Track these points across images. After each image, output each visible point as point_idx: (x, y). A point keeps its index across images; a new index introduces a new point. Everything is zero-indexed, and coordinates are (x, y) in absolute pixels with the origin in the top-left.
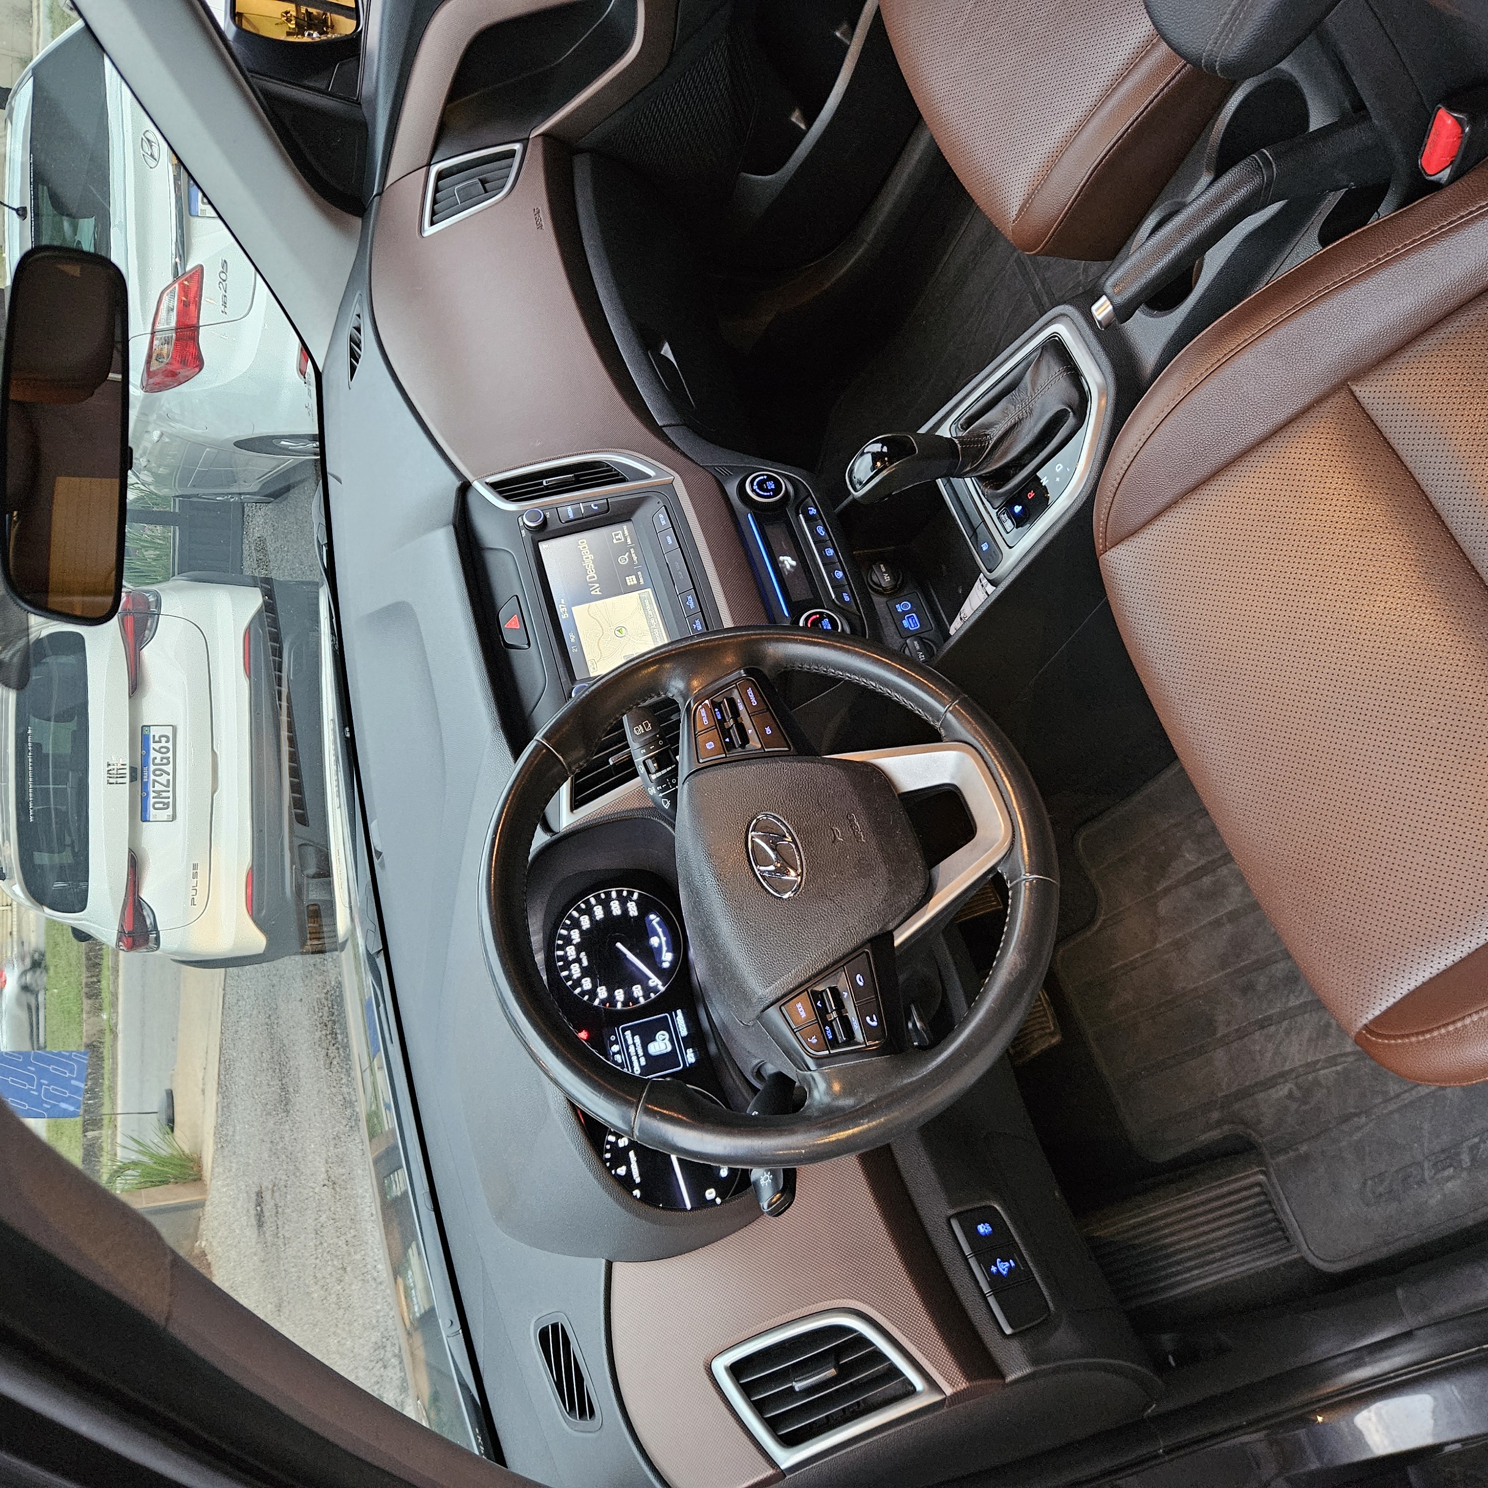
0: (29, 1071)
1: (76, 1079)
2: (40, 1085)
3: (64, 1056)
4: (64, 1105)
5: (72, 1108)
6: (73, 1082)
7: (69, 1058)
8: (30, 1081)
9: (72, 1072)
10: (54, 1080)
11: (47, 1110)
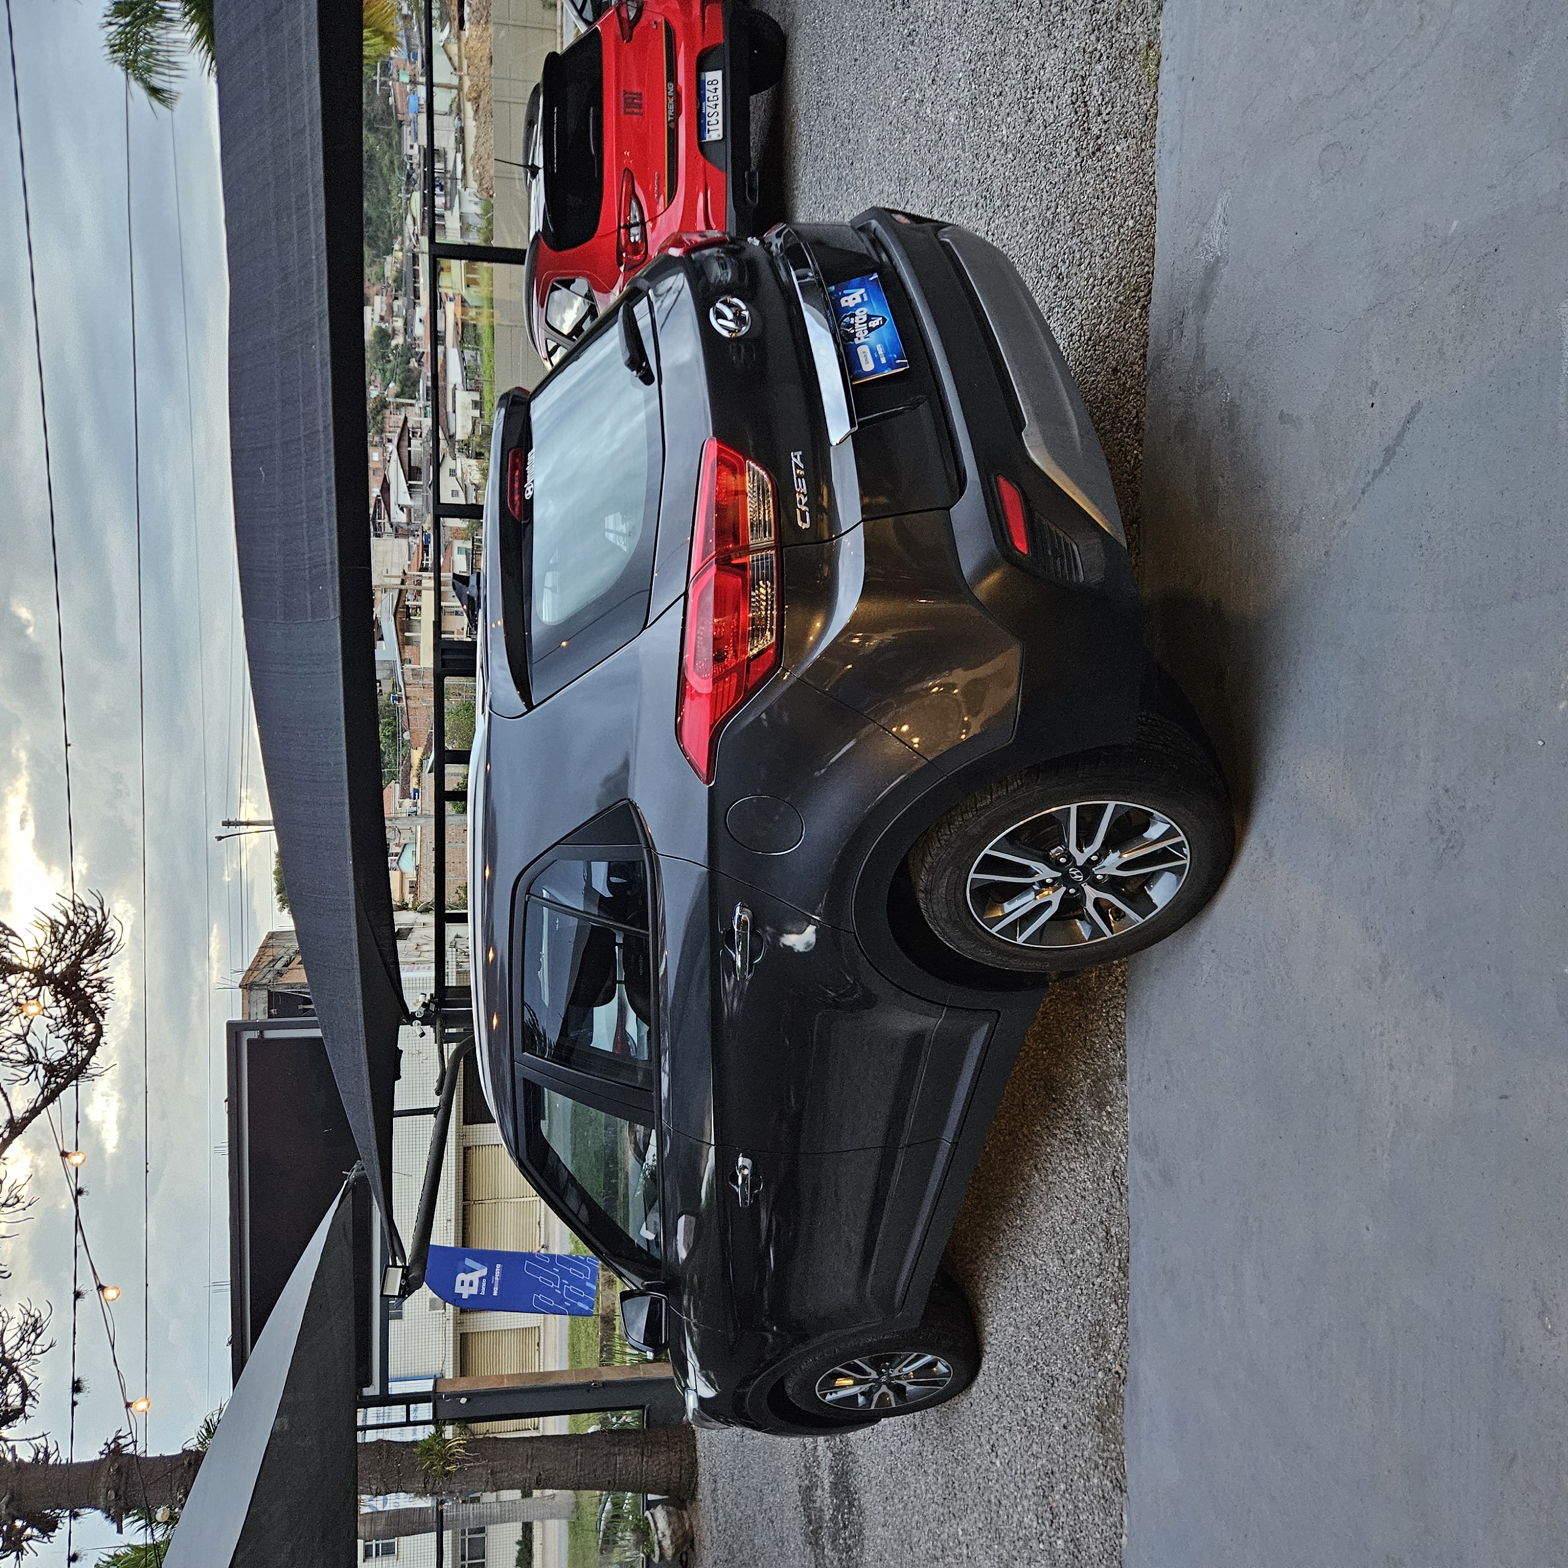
0: (553, 1271)
1: (589, 1281)
2: (562, 1284)
3: (580, 1260)
4: (580, 1304)
5: (587, 1308)
6: (588, 1284)
7: (584, 1261)
8: (555, 1280)
9: (586, 1275)
10: (573, 1280)
11: (567, 1308)
